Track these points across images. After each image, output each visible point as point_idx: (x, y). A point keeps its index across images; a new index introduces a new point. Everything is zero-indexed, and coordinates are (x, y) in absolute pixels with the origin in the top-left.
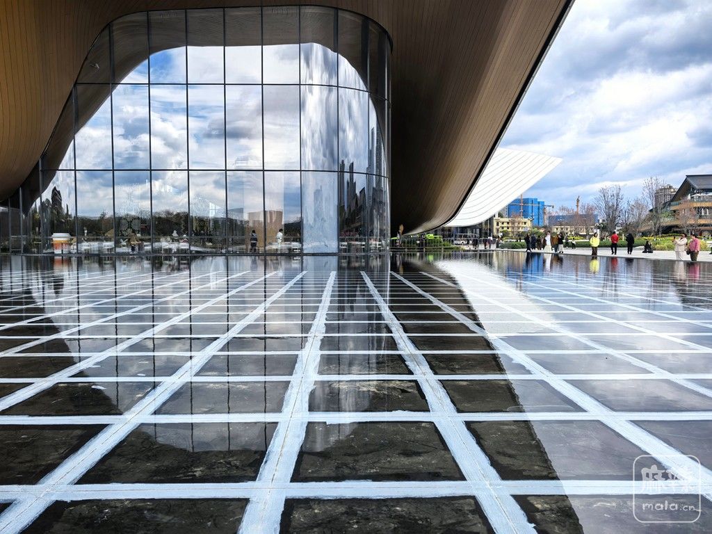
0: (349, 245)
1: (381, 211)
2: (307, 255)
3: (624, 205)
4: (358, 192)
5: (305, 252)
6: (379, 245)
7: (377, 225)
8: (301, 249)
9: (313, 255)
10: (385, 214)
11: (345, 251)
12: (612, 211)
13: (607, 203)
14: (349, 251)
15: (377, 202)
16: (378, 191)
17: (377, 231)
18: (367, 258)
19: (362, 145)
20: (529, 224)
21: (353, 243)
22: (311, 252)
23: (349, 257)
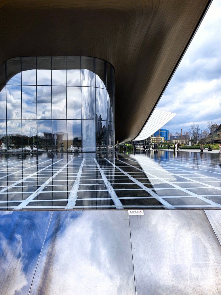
0: (100, 149)
1: (111, 134)
2: (84, 152)
3: (200, 132)
4: (102, 127)
5: (83, 151)
6: (111, 148)
7: (110, 140)
8: (82, 150)
9: (86, 152)
10: (113, 135)
11: (98, 151)
12: (196, 134)
13: (194, 131)
14: (100, 151)
15: (110, 130)
16: (110, 126)
17: (110, 142)
18: (107, 153)
19: (104, 107)
20: (163, 140)
21: (101, 147)
22: (86, 151)
23: (100, 153)
